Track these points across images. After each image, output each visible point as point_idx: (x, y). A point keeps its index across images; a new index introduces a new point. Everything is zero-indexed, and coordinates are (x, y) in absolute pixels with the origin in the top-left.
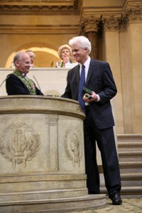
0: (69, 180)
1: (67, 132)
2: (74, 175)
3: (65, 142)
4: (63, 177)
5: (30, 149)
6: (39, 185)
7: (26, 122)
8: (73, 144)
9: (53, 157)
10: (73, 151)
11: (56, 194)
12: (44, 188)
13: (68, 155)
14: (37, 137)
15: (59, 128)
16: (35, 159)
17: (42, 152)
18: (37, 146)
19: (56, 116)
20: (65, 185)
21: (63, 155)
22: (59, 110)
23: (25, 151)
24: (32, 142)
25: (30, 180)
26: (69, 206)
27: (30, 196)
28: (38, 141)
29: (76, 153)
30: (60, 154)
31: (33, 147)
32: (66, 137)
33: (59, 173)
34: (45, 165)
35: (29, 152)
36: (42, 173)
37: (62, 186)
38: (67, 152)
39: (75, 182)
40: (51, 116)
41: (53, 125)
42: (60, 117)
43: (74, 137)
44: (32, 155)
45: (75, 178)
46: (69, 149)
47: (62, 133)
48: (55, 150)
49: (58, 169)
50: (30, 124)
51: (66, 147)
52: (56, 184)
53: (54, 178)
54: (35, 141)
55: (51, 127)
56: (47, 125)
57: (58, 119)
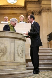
0: (19, 65)
1: (18, 46)
2: (21, 63)
3: (18, 50)
4: (16, 64)
5: (3, 52)
6: (6, 67)
7: (2, 41)
8: (21, 51)
9: (12, 56)
10: (21, 53)
11: (13, 71)
12: (8, 68)
13: (19, 55)
14: (6, 47)
15: (15, 44)
16: (5, 56)
17: (8, 53)
18: (6, 51)
19: (14, 39)
20: (17, 67)
21: (16, 55)
22: (15, 37)
23: (1, 53)
24: (4, 49)
25: (2, 65)
27: (2, 71)
28: (6, 49)
29: (22, 54)
30: (15, 55)
31: (4, 52)
32: (18, 48)
33: (14, 62)
34: (9, 59)
35: (2, 53)
36: (8, 62)
37: (16, 67)
38: (18, 54)
39: (21, 66)
40: (12, 39)
41: (13, 43)
42: (16, 40)
43: (21, 48)
44: (4, 55)
45: (21, 64)
46: (19, 52)
47: (16, 46)
48: (13, 53)
50: (3, 42)
51: (18, 52)
52: (13, 67)
53: (12, 64)
54: (5, 49)
55: (12, 44)
56: (10, 43)
57: (15, 41)
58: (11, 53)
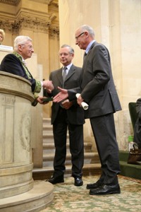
0: (23, 173)
1: (23, 117)
3: (21, 128)
4: (18, 170)
8: (27, 131)
9: (9, 146)
10: (27, 138)
11: (10, 192)
13: (23, 144)
15: (15, 111)
19: (13, 98)
20: (19, 179)
21: (18, 143)
26: (30, 207)
30: (15, 143)
32: (22, 122)
33: (14, 165)
37: (17, 181)
38: (22, 140)
39: (27, 174)
40: (8, 97)
41: (10, 108)
42: (17, 99)
43: (28, 122)
45: (28, 170)
46: (24, 136)
48: (10, 138)
49: (13, 161)
51: (21, 134)
52: (10, 180)
53: (9, 171)
55: (7, 110)
56: (3, 108)
57: (14, 102)
58: (5, 138)
